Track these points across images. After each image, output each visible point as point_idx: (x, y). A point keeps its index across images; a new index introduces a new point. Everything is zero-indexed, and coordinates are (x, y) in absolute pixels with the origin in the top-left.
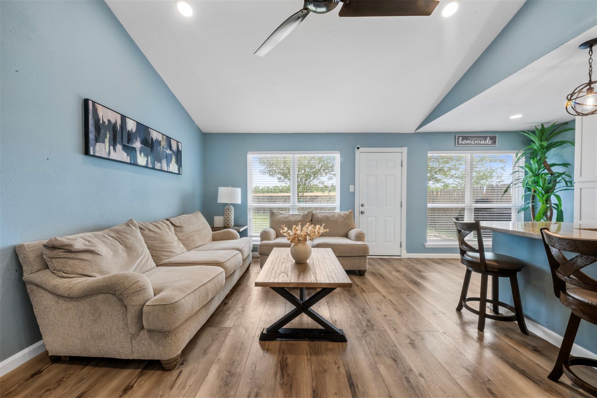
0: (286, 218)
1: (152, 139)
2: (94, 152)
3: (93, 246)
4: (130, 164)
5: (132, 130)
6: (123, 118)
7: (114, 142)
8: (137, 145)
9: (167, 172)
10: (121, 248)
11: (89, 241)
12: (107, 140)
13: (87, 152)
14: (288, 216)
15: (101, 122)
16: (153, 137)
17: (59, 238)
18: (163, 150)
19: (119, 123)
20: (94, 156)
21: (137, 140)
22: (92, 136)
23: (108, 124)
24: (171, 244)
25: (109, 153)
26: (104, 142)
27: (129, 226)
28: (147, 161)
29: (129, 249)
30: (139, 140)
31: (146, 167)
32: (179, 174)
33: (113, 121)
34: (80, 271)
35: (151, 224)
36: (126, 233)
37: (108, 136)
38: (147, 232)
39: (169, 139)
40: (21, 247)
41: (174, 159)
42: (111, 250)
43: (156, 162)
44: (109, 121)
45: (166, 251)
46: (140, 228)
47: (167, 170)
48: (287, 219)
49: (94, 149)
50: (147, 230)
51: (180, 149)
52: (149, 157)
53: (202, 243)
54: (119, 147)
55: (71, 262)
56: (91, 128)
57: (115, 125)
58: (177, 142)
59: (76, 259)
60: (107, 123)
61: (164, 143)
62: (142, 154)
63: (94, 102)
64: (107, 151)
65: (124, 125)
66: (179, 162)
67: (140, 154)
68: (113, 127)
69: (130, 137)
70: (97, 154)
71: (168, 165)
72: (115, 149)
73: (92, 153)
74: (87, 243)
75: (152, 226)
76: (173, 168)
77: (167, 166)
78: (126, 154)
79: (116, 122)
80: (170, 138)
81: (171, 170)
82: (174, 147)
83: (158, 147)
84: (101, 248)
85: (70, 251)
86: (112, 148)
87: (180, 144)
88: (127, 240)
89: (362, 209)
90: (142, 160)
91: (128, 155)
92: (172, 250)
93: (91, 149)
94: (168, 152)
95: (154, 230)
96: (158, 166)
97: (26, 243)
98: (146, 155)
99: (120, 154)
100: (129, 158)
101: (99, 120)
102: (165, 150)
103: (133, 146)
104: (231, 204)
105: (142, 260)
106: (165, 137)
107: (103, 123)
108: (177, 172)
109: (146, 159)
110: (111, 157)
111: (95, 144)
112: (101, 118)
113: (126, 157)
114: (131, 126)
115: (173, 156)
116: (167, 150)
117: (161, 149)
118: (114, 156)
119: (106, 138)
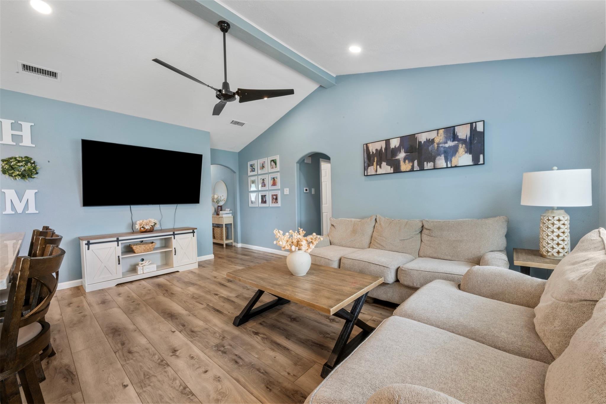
1: (420, 142)
2: (367, 173)
4: (394, 173)
5: (395, 146)
6: (387, 141)
7: (379, 164)
8: (402, 155)
9: (447, 168)
12: (375, 163)
15: (371, 154)
16: (421, 140)
18: (438, 147)
19: (384, 147)
21: (400, 152)
22: (367, 164)
23: (375, 153)
25: (376, 171)
26: (373, 165)
28: (413, 166)
30: (402, 151)
31: (412, 170)
32: (476, 164)
33: (379, 148)
37: (375, 160)
39: (450, 130)
41: (462, 150)
43: (425, 163)
44: (377, 150)
47: (445, 166)
49: (367, 172)
51: (480, 129)
52: (415, 162)
54: (384, 164)
56: (366, 160)
57: (381, 150)
58: (472, 123)
61: (438, 139)
62: (407, 161)
63: (367, 144)
65: (388, 147)
66: (476, 150)
67: (405, 162)
68: (379, 153)
69: (394, 152)
70: (369, 174)
71: (449, 160)
72: (380, 167)
73: (366, 175)
77: (446, 162)
78: (390, 167)
79: (382, 148)
80: (454, 127)
81: (453, 164)
82: (464, 133)
83: (428, 147)
86: (378, 167)
87: (480, 124)
90: (406, 166)
94: (451, 144)
96: (428, 166)
98: (412, 161)
99: (385, 168)
100: (392, 169)
101: (370, 153)
102: (441, 145)
103: (397, 158)
106: (441, 131)
107: (373, 153)
108: (471, 163)
109: (411, 164)
110: (377, 173)
111: (368, 168)
112: (371, 151)
113: (389, 169)
114: (395, 143)
115: (460, 146)
116: (446, 143)
117: (436, 146)
118: (380, 171)
119: (374, 162)
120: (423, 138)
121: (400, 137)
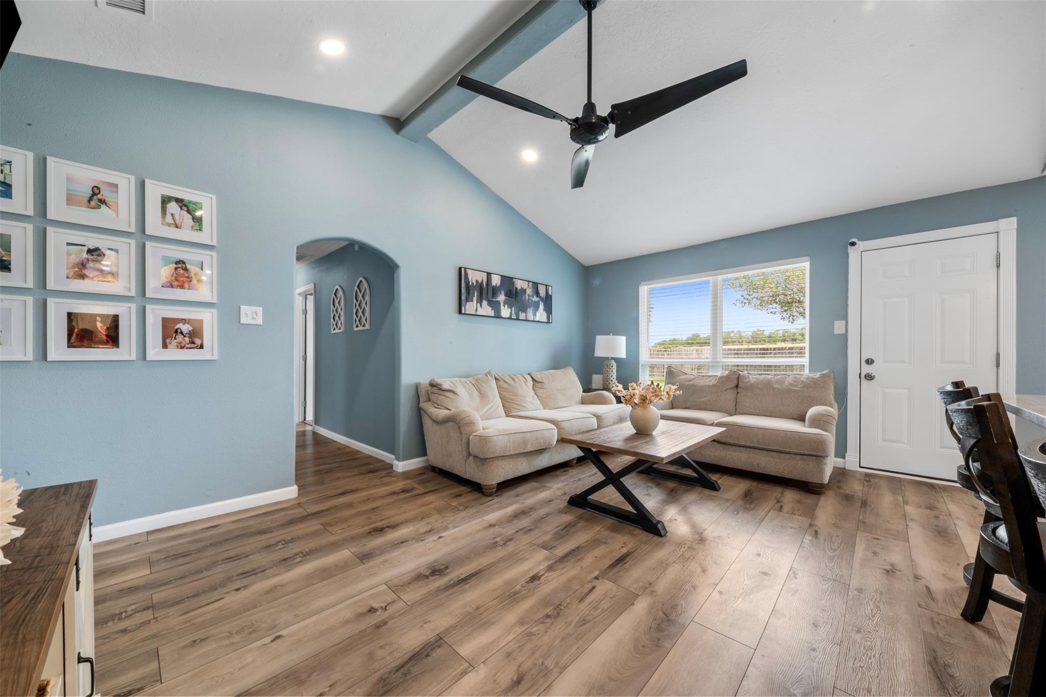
0: (690, 381)
1: (517, 289)
2: (465, 311)
3: (455, 388)
4: (494, 317)
5: (496, 285)
6: (489, 275)
7: (480, 301)
8: (502, 298)
9: (533, 321)
10: (476, 393)
11: (454, 384)
12: (475, 299)
13: (460, 312)
14: (695, 378)
15: (471, 284)
16: (517, 287)
17: (435, 379)
18: (528, 298)
19: (485, 281)
20: (465, 314)
21: (501, 293)
22: (463, 298)
24: (523, 399)
25: (477, 310)
26: (472, 301)
27: (486, 375)
28: (511, 313)
29: (482, 395)
30: (503, 292)
31: (510, 318)
32: (548, 322)
33: (480, 281)
34: (445, 405)
35: (509, 376)
36: (483, 381)
37: (476, 295)
38: (502, 383)
39: (535, 285)
40: (419, 383)
41: (542, 307)
42: (469, 394)
43: (520, 312)
44: (477, 281)
45: (517, 404)
46: (496, 379)
47: (532, 320)
48: (690, 383)
49: (465, 308)
50: (502, 381)
51: (550, 293)
52: (513, 308)
53: (566, 405)
54: (485, 303)
55: (441, 397)
56: (463, 291)
57: (482, 283)
58: (546, 285)
59: (444, 396)
60: (475, 284)
61: (529, 291)
62: (506, 306)
63: (465, 268)
64: (475, 308)
65: (489, 282)
66: (549, 310)
67: (504, 306)
68: (480, 285)
69: (495, 291)
70: (467, 312)
71: (535, 314)
72: (481, 306)
73: (463, 312)
74: (452, 385)
75: (509, 378)
76: (541, 315)
77: (533, 315)
78: (491, 308)
79: (483, 280)
80: (538, 283)
81: (538, 319)
82: (542, 292)
83: (522, 295)
84: (460, 390)
85: (440, 389)
86: (479, 304)
87: (550, 288)
88: (482, 388)
89: (866, 369)
90: (505, 312)
91: (492, 309)
92: (523, 404)
93: (463, 308)
94: (535, 299)
95: (508, 381)
96: (522, 316)
97: (421, 382)
98: (510, 307)
99: (486, 309)
100: (493, 312)
101: (469, 282)
102: (530, 298)
103: (498, 299)
104: (612, 358)
105: (491, 407)
106: (531, 284)
107: (473, 283)
108: (546, 320)
109: (510, 310)
110: (478, 313)
111: (466, 304)
112: (470, 280)
113: (491, 312)
114: (496, 281)
115: (541, 302)
116: (533, 297)
117: (527, 297)
118: (481, 312)
119: (474, 296)
120: (519, 285)
121: (501, 276)
